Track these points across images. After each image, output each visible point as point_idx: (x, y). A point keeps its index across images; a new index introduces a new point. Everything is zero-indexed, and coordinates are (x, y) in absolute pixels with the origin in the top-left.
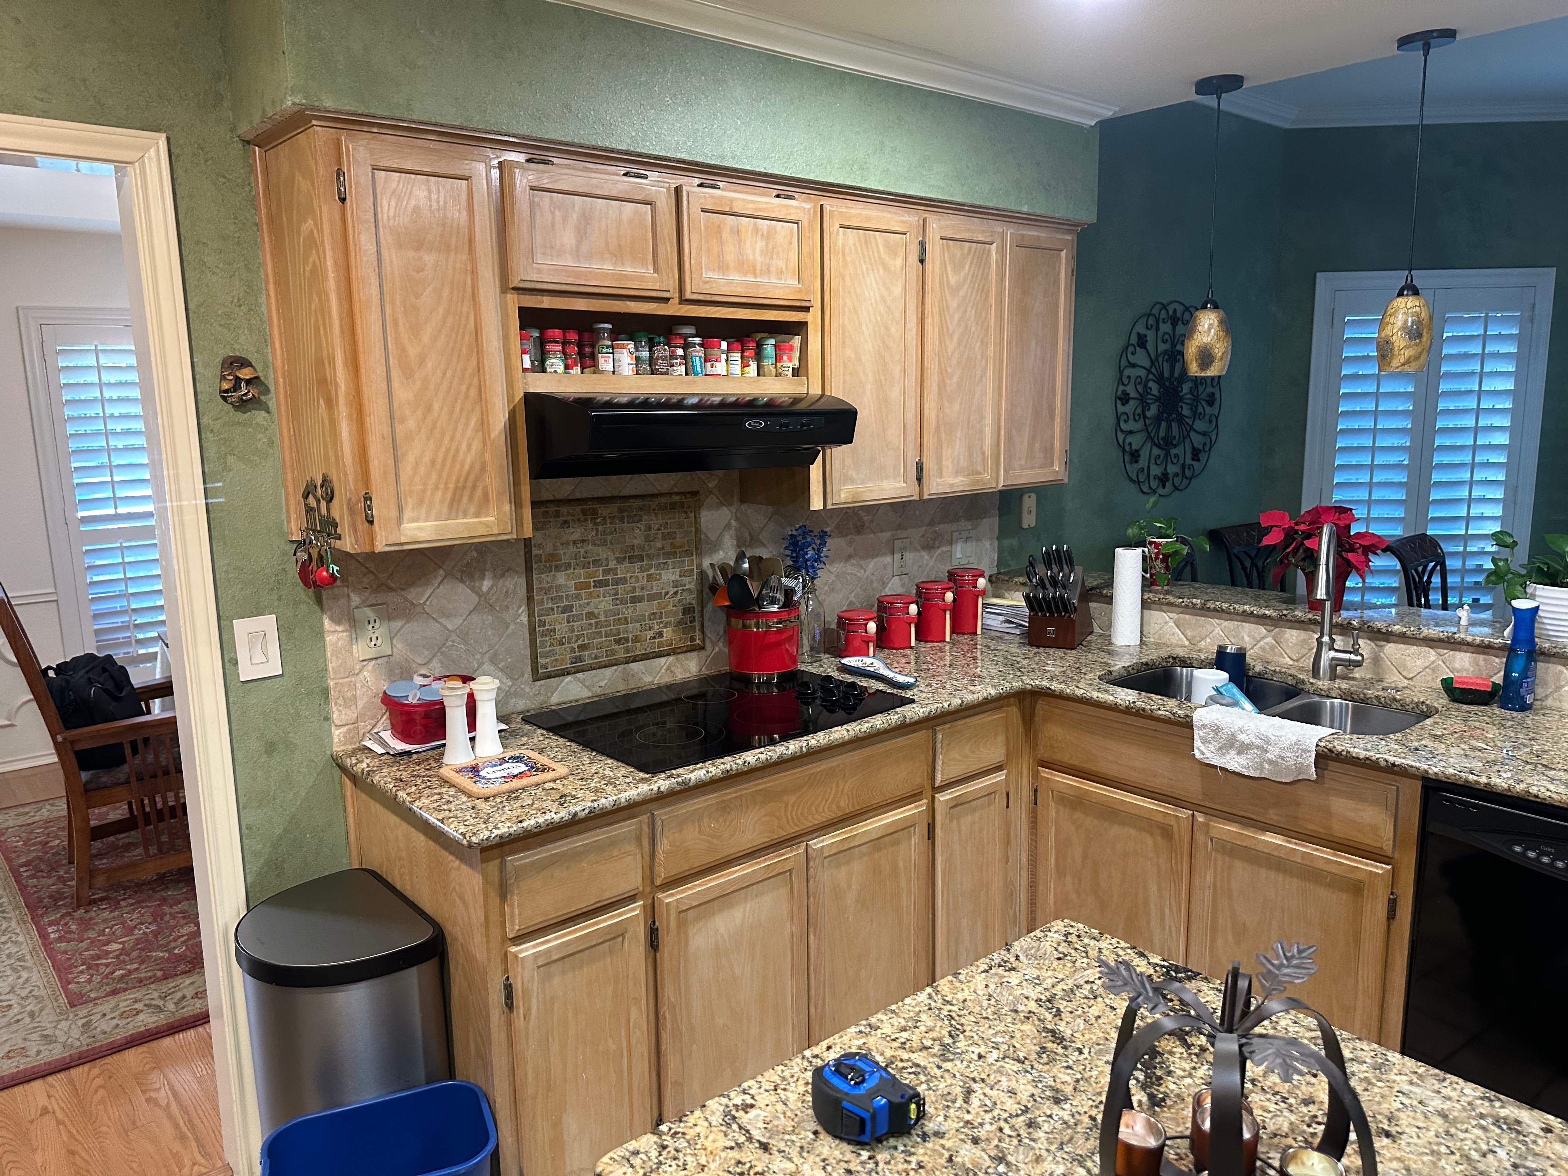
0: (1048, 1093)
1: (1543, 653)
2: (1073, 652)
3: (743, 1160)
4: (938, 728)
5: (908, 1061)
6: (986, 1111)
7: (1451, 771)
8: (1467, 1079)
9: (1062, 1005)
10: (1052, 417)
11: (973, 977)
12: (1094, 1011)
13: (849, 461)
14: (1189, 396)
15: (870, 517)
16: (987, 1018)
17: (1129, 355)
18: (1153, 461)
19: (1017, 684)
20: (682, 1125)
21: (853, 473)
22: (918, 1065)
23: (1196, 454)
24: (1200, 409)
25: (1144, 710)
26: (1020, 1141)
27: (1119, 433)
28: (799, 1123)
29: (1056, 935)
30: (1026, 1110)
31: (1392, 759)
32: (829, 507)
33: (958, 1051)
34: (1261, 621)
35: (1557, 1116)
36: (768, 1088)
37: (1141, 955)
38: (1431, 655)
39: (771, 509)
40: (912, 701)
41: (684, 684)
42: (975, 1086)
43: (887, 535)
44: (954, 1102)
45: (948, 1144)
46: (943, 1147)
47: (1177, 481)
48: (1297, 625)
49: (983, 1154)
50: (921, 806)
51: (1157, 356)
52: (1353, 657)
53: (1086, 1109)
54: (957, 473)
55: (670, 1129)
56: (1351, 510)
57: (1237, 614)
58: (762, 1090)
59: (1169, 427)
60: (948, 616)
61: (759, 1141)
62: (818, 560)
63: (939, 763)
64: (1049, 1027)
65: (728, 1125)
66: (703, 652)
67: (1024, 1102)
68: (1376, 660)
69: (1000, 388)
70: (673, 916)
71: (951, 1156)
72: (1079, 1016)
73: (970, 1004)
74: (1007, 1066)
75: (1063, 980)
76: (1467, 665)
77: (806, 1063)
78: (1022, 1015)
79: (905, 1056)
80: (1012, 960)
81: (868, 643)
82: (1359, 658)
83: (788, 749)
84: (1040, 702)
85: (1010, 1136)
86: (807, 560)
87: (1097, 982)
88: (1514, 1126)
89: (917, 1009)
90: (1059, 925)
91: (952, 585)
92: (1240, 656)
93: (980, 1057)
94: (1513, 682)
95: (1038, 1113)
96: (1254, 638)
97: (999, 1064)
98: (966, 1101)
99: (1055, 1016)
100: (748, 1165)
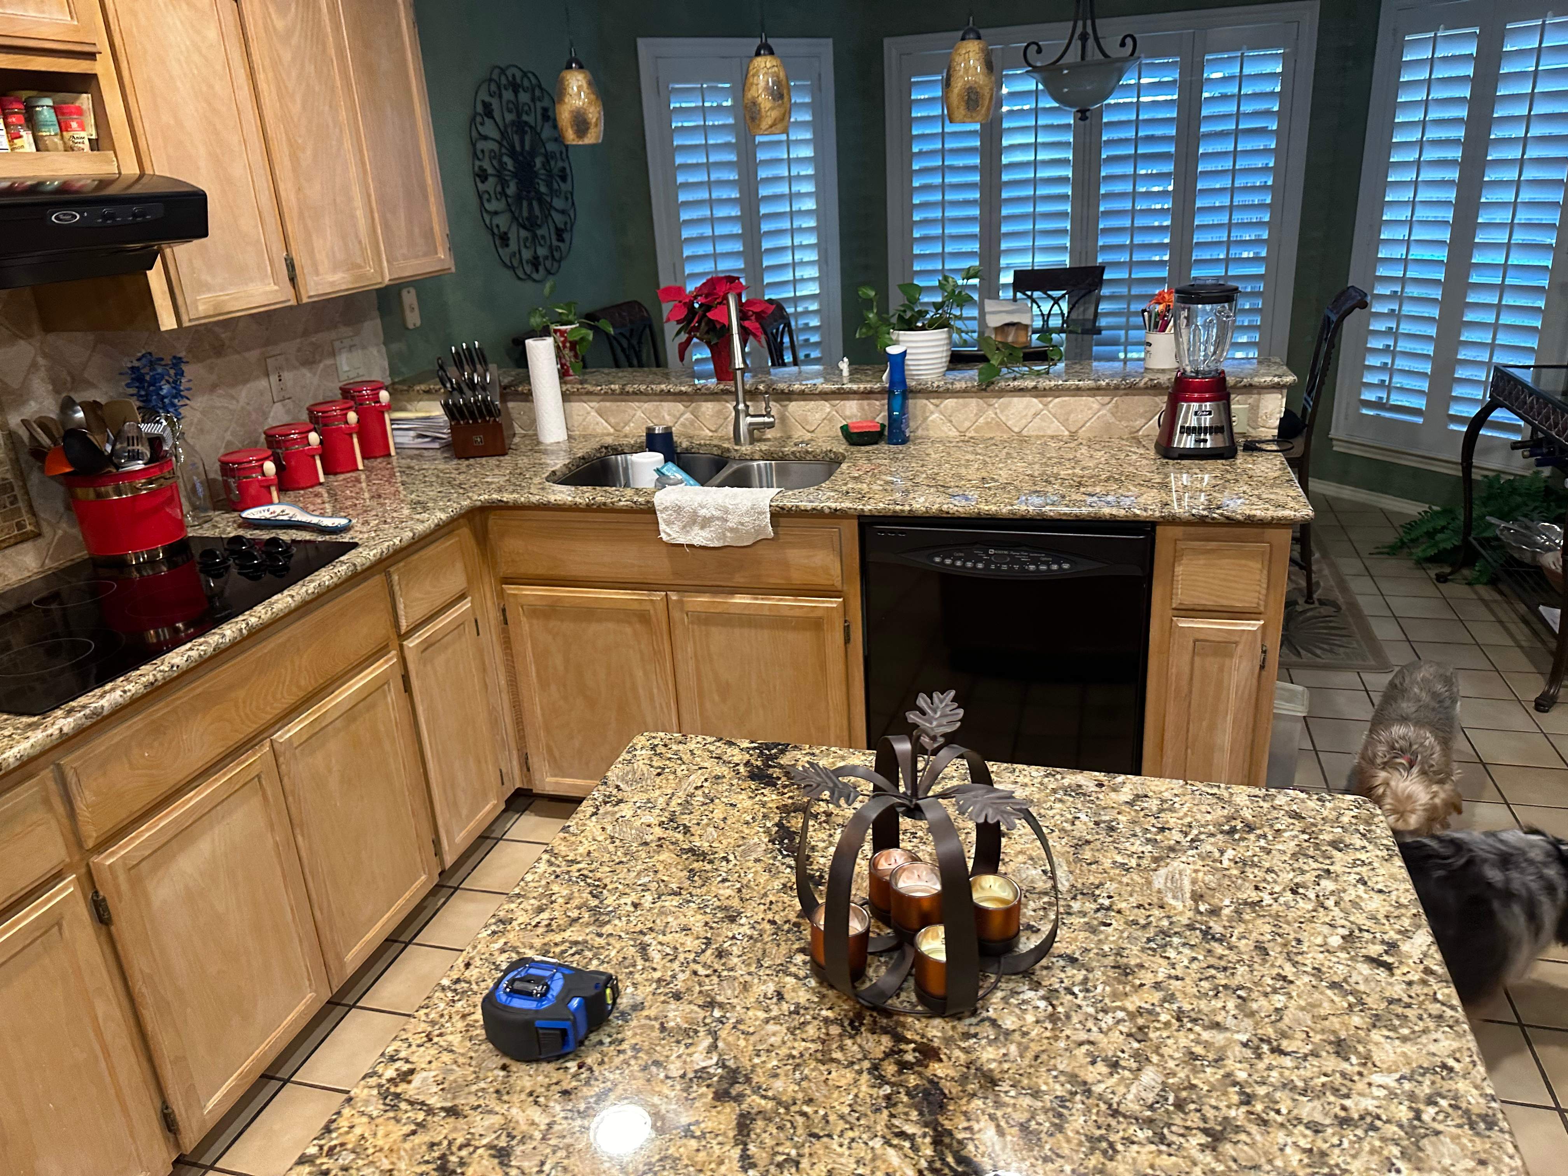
0: (719, 915)
1: (912, 391)
2: (507, 457)
3: (436, 1140)
4: (392, 569)
5: (563, 942)
6: (671, 961)
7: (882, 505)
8: (1029, 764)
9: (685, 819)
10: (426, 197)
11: (585, 825)
12: (718, 814)
13: (198, 263)
14: (543, 171)
15: (229, 334)
16: (621, 862)
17: (480, 128)
18: (522, 244)
19: (466, 503)
20: (334, 1135)
21: (206, 277)
22: (576, 943)
23: (560, 234)
24: (555, 186)
25: (605, 504)
26: (719, 976)
27: (485, 215)
28: (479, 1066)
29: (644, 752)
30: (708, 942)
31: (833, 505)
32: (186, 324)
33: (610, 909)
34: (678, 398)
35: (1100, 771)
36: (419, 1042)
37: (730, 744)
38: (826, 407)
39: (91, 337)
40: (355, 545)
41: (23, 588)
42: (647, 939)
43: (253, 355)
44: (634, 966)
45: (652, 1013)
46: (648, 1017)
47: (548, 263)
48: (711, 397)
49: (692, 1007)
50: (391, 659)
51: (505, 127)
52: (766, 419)
53: (761, 916)
54: (335, 268)
55: (321, 1147)
56: (738, 278)
57: (656, 394)
58: (414, 1048)
59: (530, 205)
60: (355, 440)
61: (442, 1109)
62: (178, 395)
63: (401, 607)
64: (685, 847)
65: (395, 1108)
66: (40, 541)
67: (702, 934)
68: (783, 419)
69: (363, 164)
70: (122, 877)
71: (662, 1024)
72: (708, 825)
73: (596, 854)
74: (667, 904)
75: (673, 794)
76: (855, 410)
77: (450, 994)
78: (653, 845)
79: (558, 938)
80: (615, 792)
81: (268, 488)
82: (772, 420)
83: (224, 636)
84: (492, 517)
85: (707, 976)
86: (164, 397)
87: (705, 784)
88: (1077, 791)
89: (543, 882)
90: (640, 740)
91: (352, 403)
92: (668, 435)
93: (635, 906)
94: (895, 420)
95: (720, 939)
96: (674, 416)
97: (658, 905)
98: (646, 959)
99: (685, 833)
100: (445, 1143)
